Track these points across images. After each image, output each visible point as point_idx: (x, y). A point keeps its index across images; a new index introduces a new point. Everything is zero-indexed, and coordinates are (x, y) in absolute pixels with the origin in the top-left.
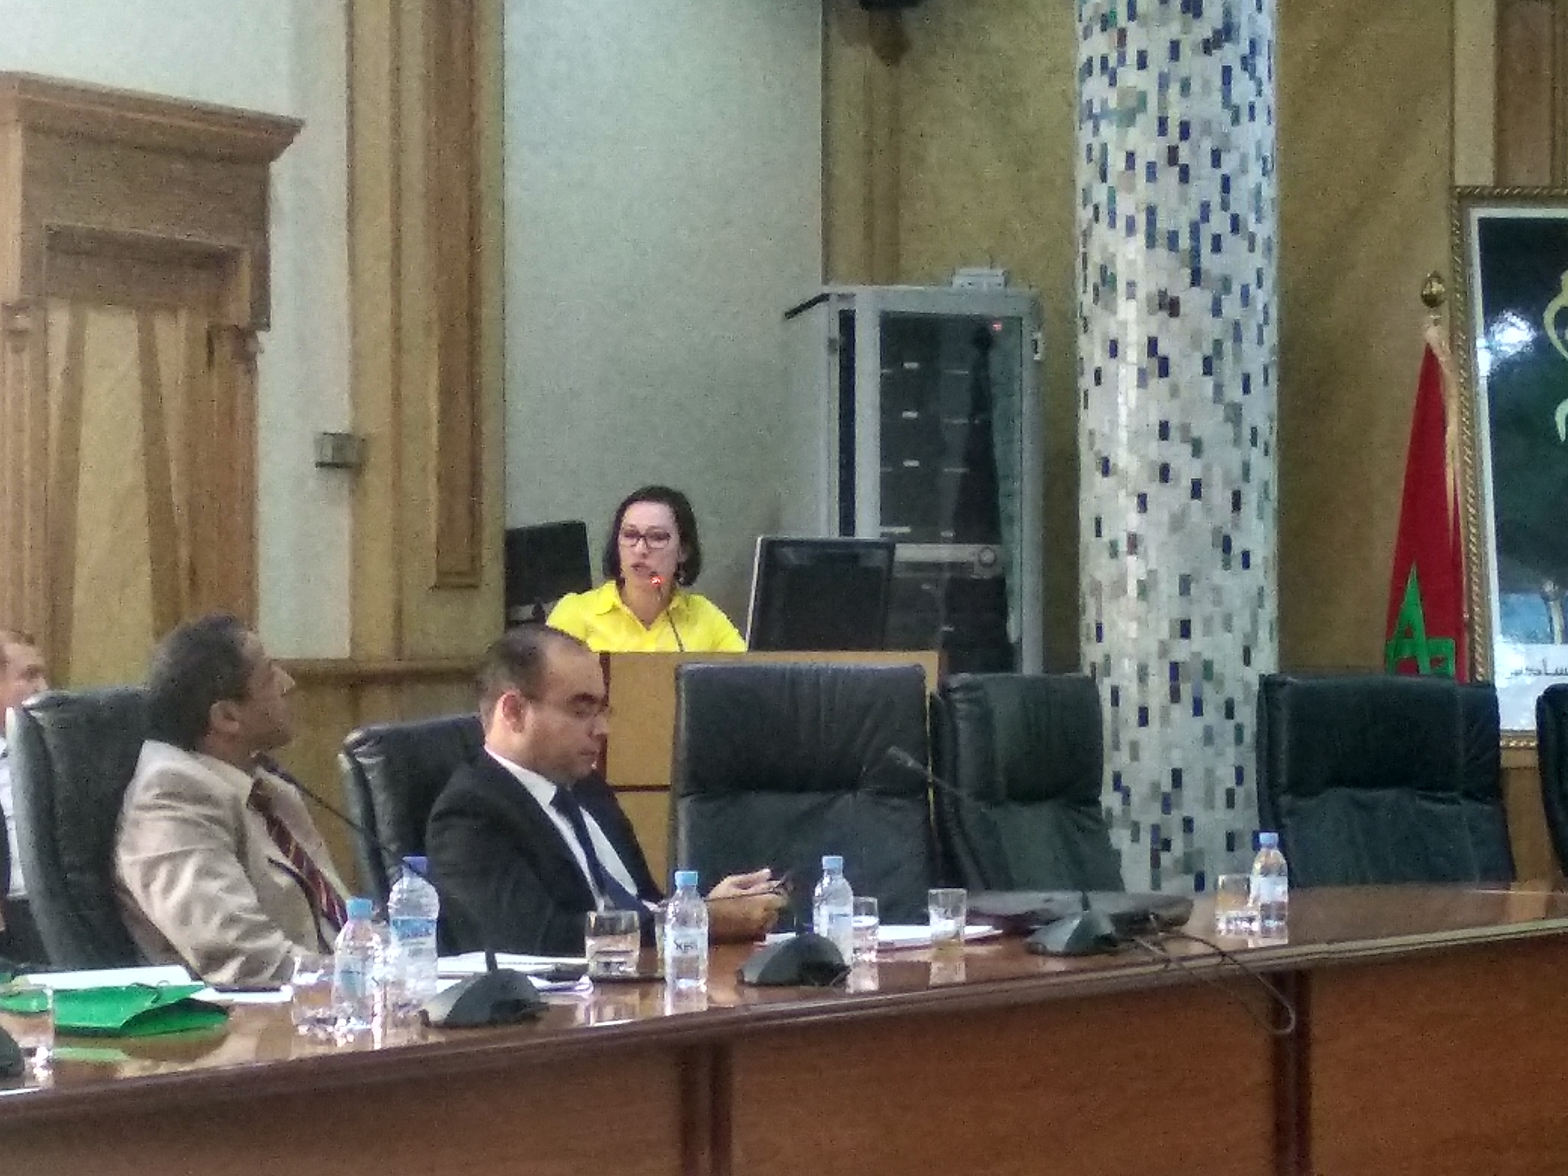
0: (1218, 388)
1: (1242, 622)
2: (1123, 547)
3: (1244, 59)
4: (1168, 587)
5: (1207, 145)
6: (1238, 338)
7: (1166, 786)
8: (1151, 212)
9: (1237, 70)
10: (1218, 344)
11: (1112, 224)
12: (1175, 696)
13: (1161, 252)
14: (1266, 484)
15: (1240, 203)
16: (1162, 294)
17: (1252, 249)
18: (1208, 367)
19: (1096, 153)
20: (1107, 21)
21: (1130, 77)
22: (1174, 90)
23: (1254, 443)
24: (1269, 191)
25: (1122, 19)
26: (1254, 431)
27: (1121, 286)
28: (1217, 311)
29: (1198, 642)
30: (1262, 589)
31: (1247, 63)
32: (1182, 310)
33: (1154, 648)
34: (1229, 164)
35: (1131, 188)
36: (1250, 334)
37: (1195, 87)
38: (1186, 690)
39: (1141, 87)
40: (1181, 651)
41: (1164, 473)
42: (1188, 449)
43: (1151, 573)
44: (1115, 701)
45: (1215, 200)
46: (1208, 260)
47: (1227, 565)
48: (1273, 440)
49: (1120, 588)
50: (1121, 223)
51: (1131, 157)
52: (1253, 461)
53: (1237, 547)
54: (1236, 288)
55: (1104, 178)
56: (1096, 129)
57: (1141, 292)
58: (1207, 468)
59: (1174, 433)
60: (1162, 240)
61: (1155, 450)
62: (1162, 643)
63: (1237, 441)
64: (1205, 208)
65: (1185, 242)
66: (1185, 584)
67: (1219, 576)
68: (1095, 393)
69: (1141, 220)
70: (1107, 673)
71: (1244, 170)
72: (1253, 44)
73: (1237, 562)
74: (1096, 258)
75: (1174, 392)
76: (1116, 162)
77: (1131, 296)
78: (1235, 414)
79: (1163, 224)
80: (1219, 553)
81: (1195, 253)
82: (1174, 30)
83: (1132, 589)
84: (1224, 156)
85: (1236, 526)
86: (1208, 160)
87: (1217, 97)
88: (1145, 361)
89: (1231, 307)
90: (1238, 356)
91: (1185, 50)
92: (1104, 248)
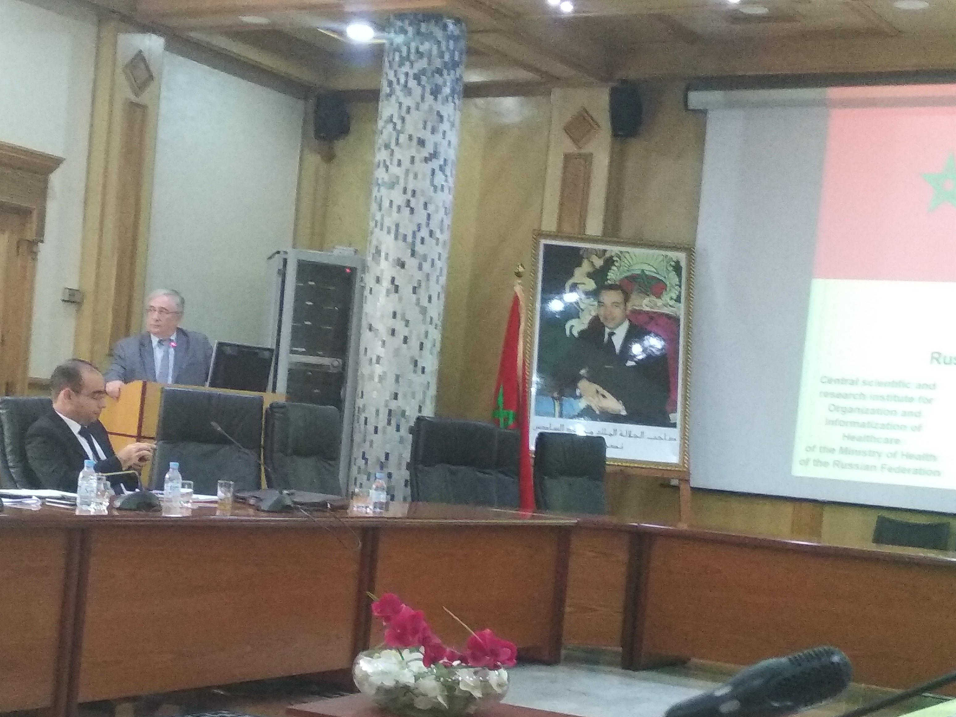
0: (418, 300)
1: (419, 396)
2: (374, 360)
3: (441, 167)
4: (391, 379)
5: (422, 201)
6: (428, 280)
7: (383, 459)
8: (397, 226)
9: (437, 171)
10: (419, 282)
11: (382, 229)
12: (389, 423)
13: (401, 243)
14: (435, 340)
15: (434, 225)
16: (399, 259)
17: (437, 244)
18: (415, 290)
19: (378, 199)
20: (387, 146)
21: (394, 169)
22: (411, 176)
23: (431, 323)
24: (447, 222)
25: (393, 146)
26: (431, 318)
27: (383, 254)
28: (420, 268)
29: (400, 402)
30: (429, 383)
31: (442, 169)
32: (406, 266)
33: (383, 404)
34: (431, 208)
35: (390, 215)
36: (433, 278)
37: (420, 176)
38: (393, 422)
39: (398, 174)
40: (393, 405)
41: (393, 332)
42: (403, 323)
43: (385, 373)
44: (366, 423)
45: (424, 222)
46: (419, 248)
47: (415, 372)
48: (439, 323)
49: (371, 377)
50: (385, 229)
51: (391, 202)
52: (430, 331)
53: (420, 365)
54: (429, 260)
55: (380, 209)
56: (379, 191)
57: (391, 259)
58: (411, 332)
59: (398, 316)
60: (400, 237)
61: (391, 323)
62: (387, 401)
63: (424, 321)
64: (419, 226)
65: (409, 239)
66: (397, 378)
67: (412, 376)
68: (369, 297)
69: (393, 228)
70: (364, 411)
71: (437, 211)
72: (445, 160)
73: (419, 371)
74: (374, 243)
75: (400, 299)
76: (386, 204)
77: (386, 259)
78: (424, 311)
79: (402, 231)
80: (412, 367)
81: (413, 243)
82: (413, 152)
83: (376, 379)
84: (428, 205)
85: (421, 356)
86: (421, 206)
87: (428, 182)
88: (390, 286)
89: (426, 266)
90: (427, 288)
91: (417, 160)
92: (378, 239)
